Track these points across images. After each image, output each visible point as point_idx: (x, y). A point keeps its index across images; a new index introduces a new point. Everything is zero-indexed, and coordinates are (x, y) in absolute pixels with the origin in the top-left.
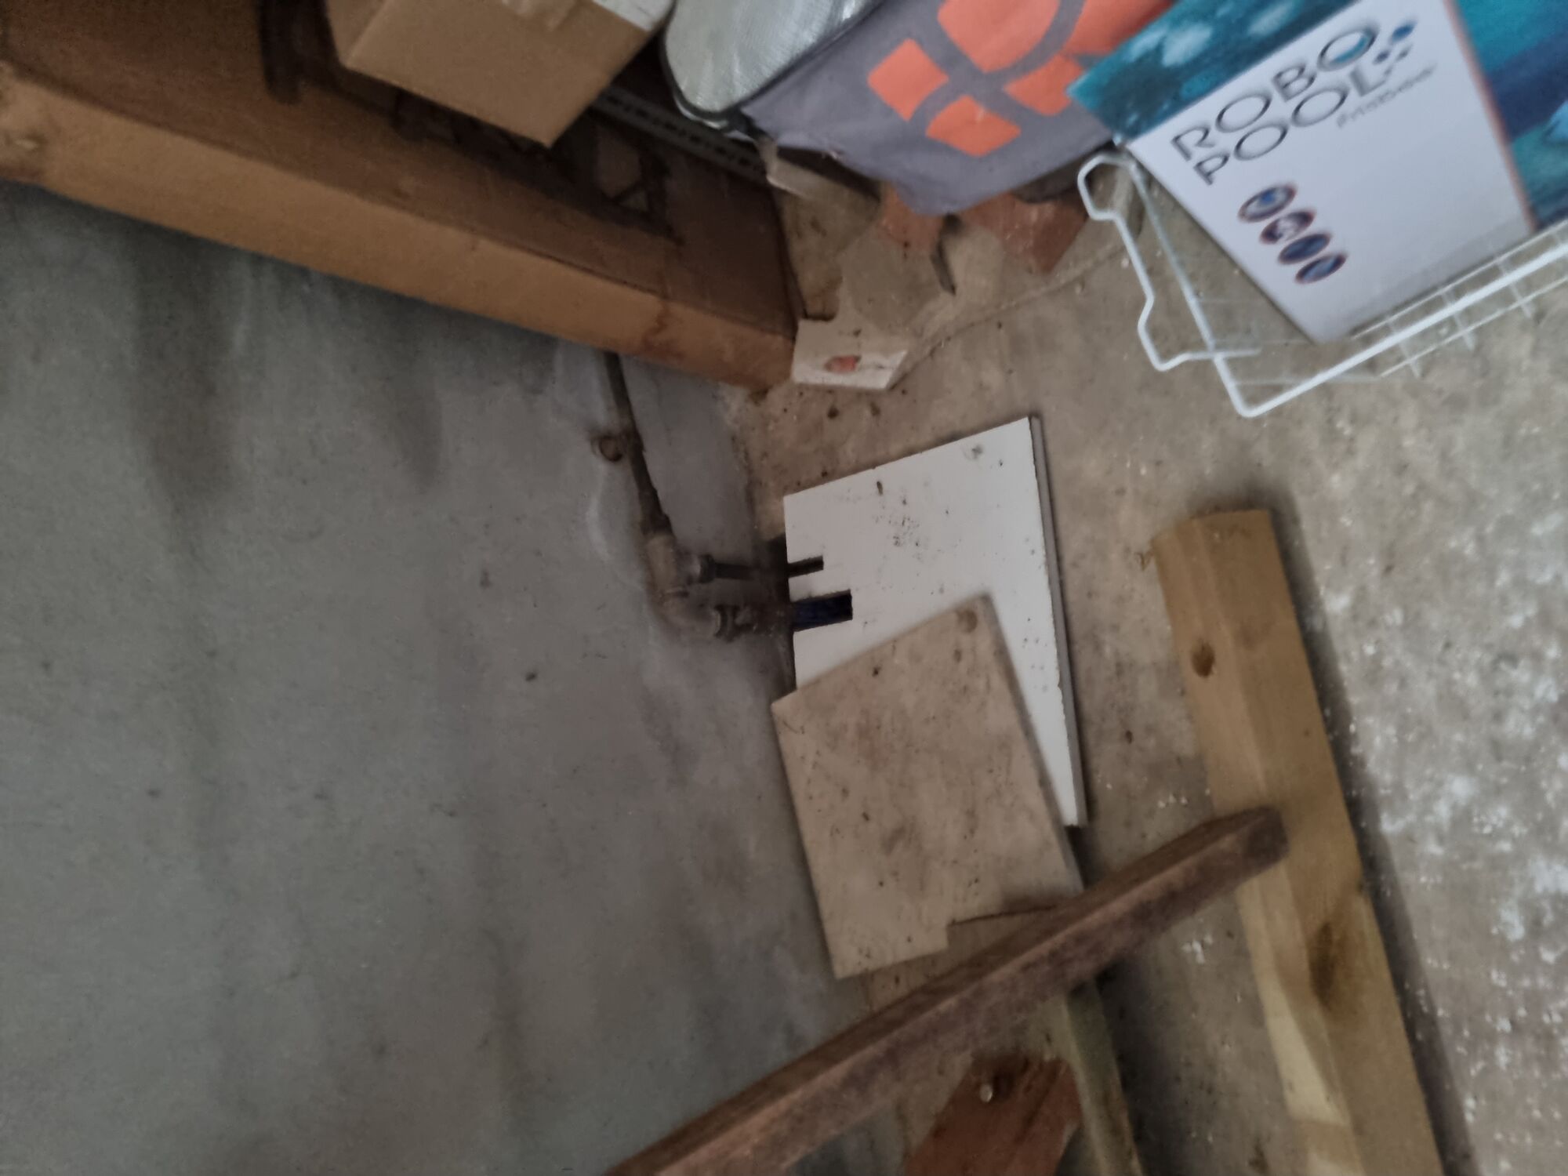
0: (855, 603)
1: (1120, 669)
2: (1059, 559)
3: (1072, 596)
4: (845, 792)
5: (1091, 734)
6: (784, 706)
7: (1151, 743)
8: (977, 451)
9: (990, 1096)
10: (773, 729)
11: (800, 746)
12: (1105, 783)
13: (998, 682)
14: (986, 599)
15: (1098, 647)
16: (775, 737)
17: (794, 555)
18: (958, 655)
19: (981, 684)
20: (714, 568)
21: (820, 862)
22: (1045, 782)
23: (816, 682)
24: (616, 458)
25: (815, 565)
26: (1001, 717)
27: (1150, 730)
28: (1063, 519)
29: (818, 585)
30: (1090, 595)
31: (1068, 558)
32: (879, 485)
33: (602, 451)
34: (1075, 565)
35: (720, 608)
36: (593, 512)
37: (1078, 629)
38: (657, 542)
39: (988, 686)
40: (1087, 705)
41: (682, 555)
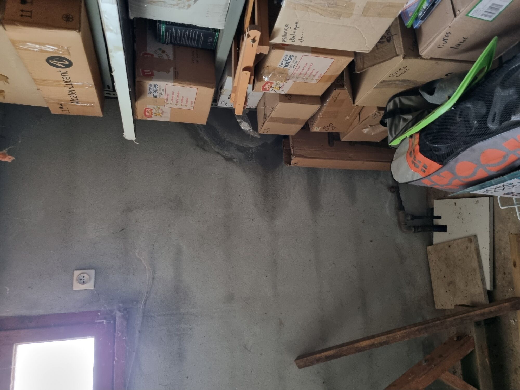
0: (448, 228)
1: (504, 259)
2: (494, 230)
3: (496, 239)
4: (441, 270)
5: (497, 271)
6: (429, 248)
7: (509, 276)
8: (477, 202)
9: (456, 339)
10: (426, 253)
11: (432, 258)
12: (498, 283)
13: (475, 256)
14: (475, 236)
15: (500, 252)
16: (427, 254)
17: (435, 214)
18: (467, 248)
19: (471, 255)
20: (414, 217)
21: (435, 284)
22: (483, 280)
23: (437, 244)
24: (393, 192)
25: (439, 217)
26: (475, 264)
27: (509, 274)
28: (496, 221)
29: (440, 222)
30: (500, 240)
31: (496, 230)
32: (455, 203)
33: (390, 190)
34: (497, 232)
35: (414, 227)
36: (387, 205)
37: (497, 247)
38: (400, 212)
39: (473, 257)
40: (497, 265)
41: (407, 215)
